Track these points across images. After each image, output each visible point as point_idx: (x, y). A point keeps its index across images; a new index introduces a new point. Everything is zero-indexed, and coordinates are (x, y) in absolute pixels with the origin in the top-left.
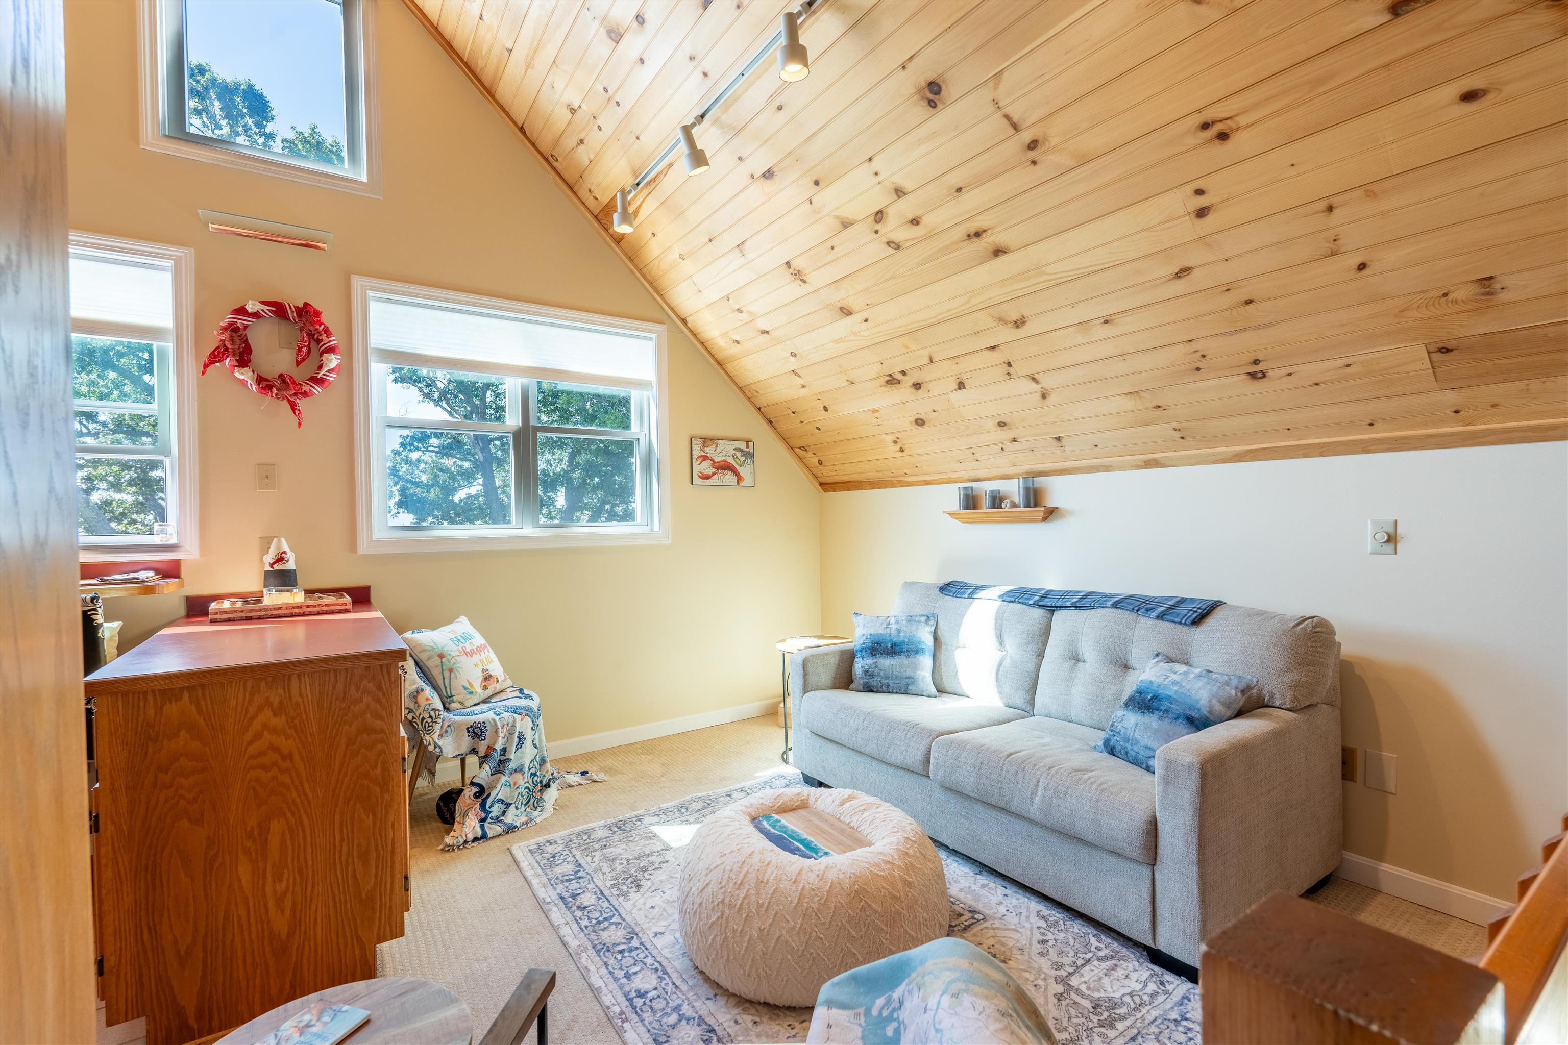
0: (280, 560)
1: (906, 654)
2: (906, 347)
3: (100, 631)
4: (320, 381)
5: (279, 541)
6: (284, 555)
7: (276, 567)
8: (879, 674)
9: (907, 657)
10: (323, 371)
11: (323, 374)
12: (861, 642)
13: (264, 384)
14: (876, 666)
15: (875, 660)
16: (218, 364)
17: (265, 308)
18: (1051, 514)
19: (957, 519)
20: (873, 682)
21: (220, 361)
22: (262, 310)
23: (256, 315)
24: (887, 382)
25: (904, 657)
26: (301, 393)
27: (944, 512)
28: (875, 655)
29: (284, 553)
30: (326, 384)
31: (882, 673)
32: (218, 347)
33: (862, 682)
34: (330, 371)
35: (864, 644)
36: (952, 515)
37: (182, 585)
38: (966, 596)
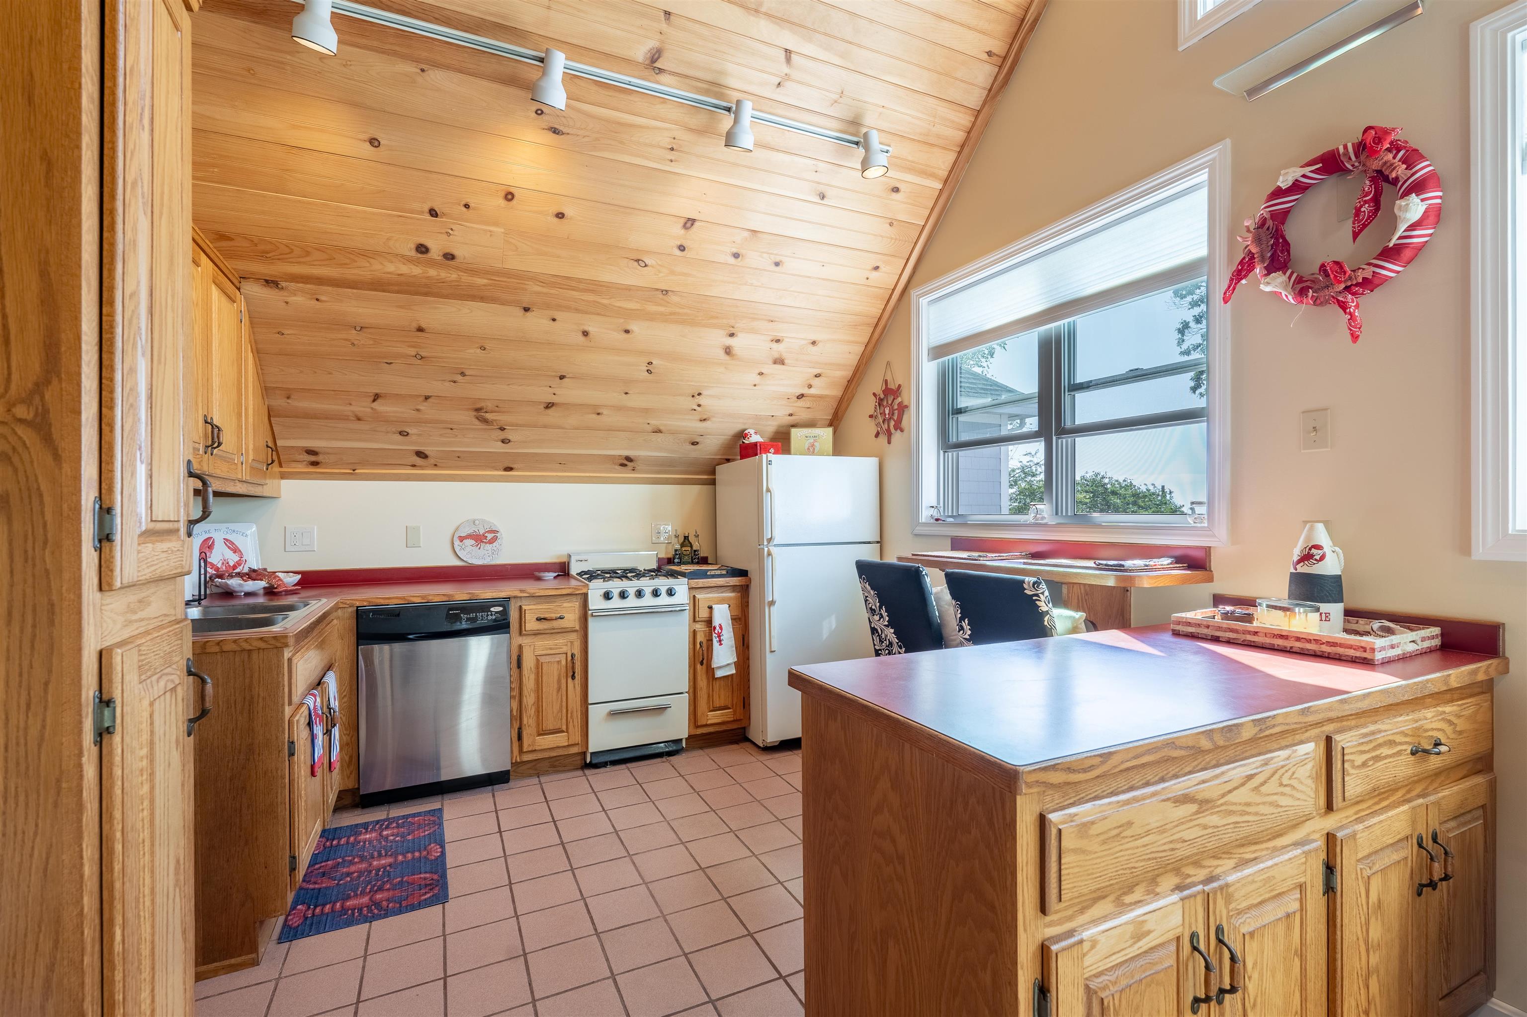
0: (1306, 557)
3: (1046, 619)
4: (1390, 254)
5: (1312, 529)
6: (1314, 551)
7: (1303, 569)
10: (1400, 232)
11: (1400, 238)
13: (1301, 288)
16: (1244, 282)
17: (1307, 170)
21: (1245, 276)
22: (1304, 176)
23: (1297, 187)
26: (1357, 285)
29: (1318, 547)
30: (1407, 254)
32: (1244, 258)
34: (1413, 227)
37: (1210, 579)
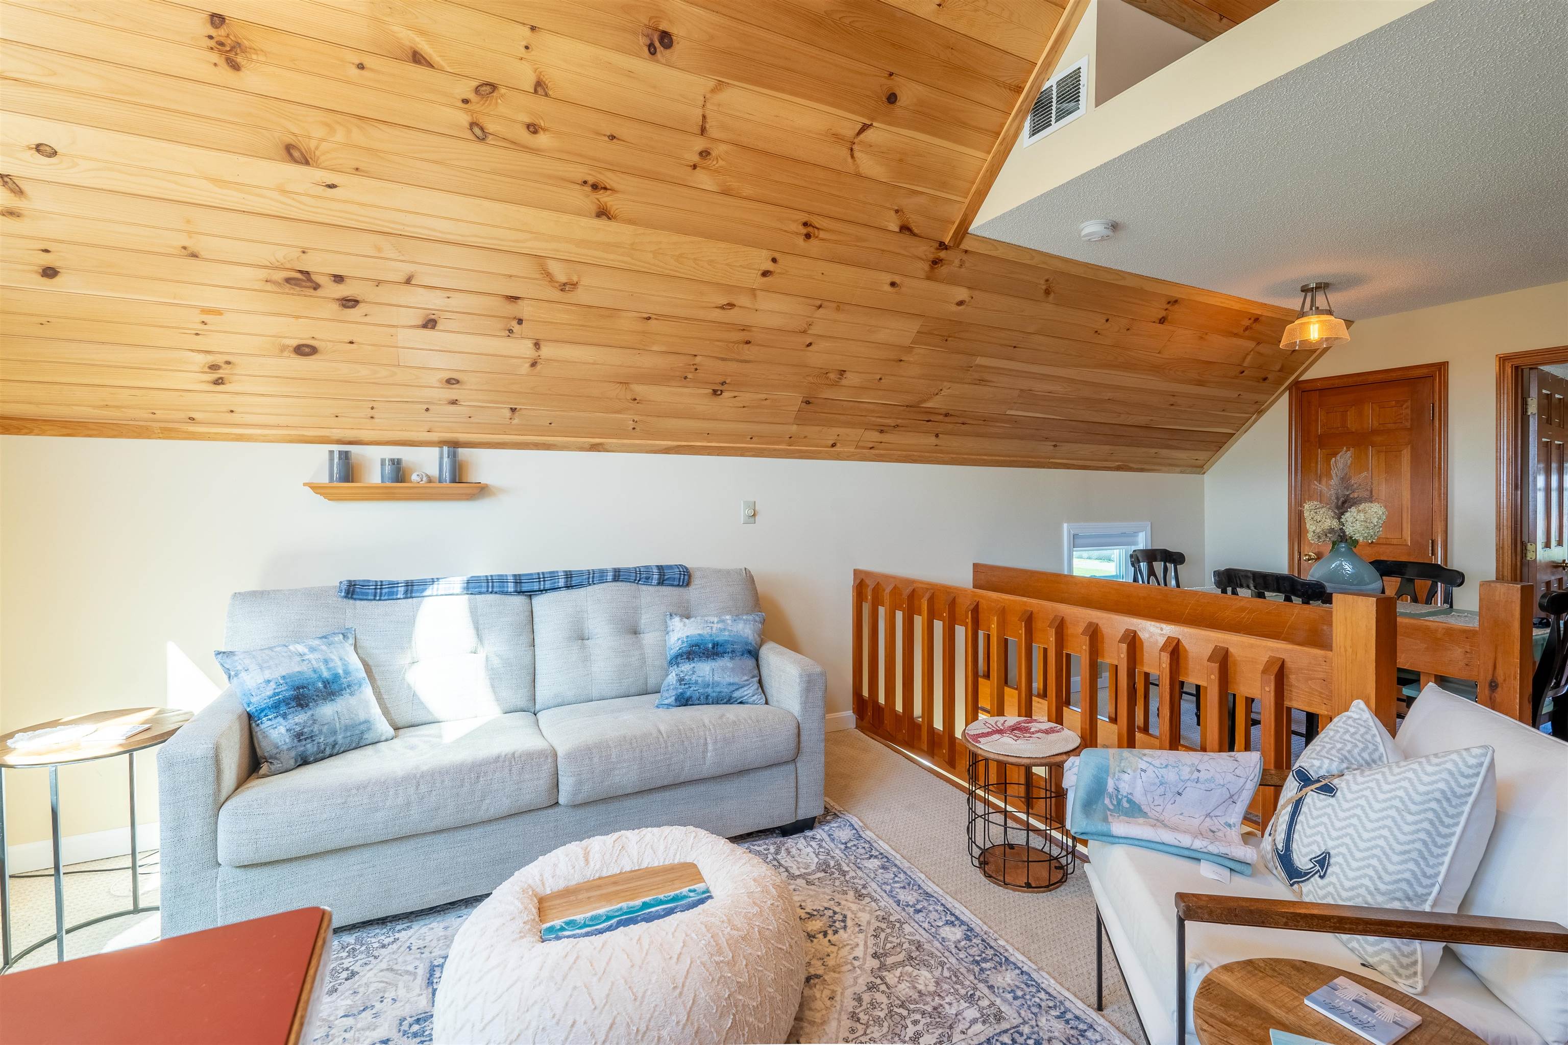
1: (348, 691)
2: (379, 250)
8: (321, 731)
9: (352, 694)
12: (270, 693)
14: (315, 722)
15: (309, 713)
18: (481, 491)
19: (321, 494)
20: (311, 748)
24: (288, 280)
25: (347, 696)
27: (305, 484)
28: (307, 705)
31: (325, 729)
33: (293, 754)
35: (275, 694)
36: (316, 488)
38: (400, 595)
